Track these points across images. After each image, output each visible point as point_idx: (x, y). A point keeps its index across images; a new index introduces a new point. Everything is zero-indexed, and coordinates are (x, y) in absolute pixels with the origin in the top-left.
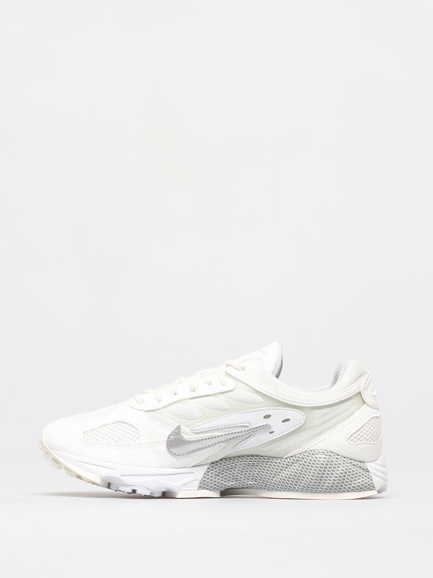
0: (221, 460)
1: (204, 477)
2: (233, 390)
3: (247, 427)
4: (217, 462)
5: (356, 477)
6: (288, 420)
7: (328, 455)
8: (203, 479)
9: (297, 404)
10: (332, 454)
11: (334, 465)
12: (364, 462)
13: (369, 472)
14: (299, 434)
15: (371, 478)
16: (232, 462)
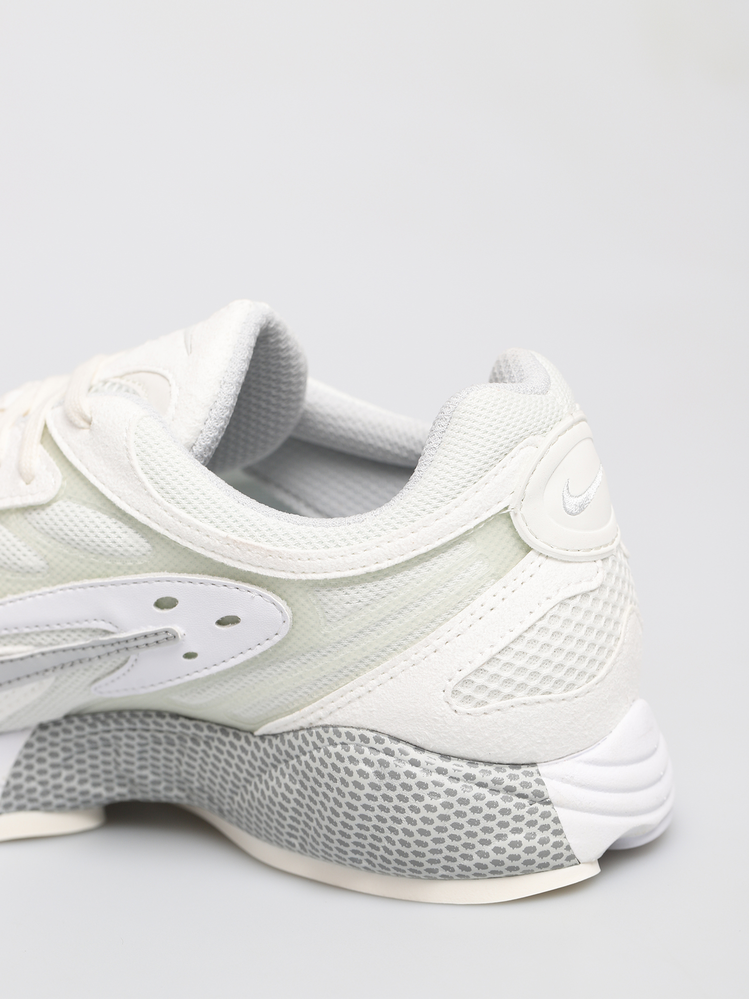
0: (68, 717)
1: (16, 775)
2: (49, 504)
3: (107, 632)
4: (56, 723)
5: (486, 830)
6: (234, 620)
7: (380, 749)
8: (14, 782)
9: (254, 570)
10: (395, 747)
11: (399, 790)
12: (533, 764)
13: (549, 803)
14: (284, 667)
15: (554, 827)
16: (100, 727)
